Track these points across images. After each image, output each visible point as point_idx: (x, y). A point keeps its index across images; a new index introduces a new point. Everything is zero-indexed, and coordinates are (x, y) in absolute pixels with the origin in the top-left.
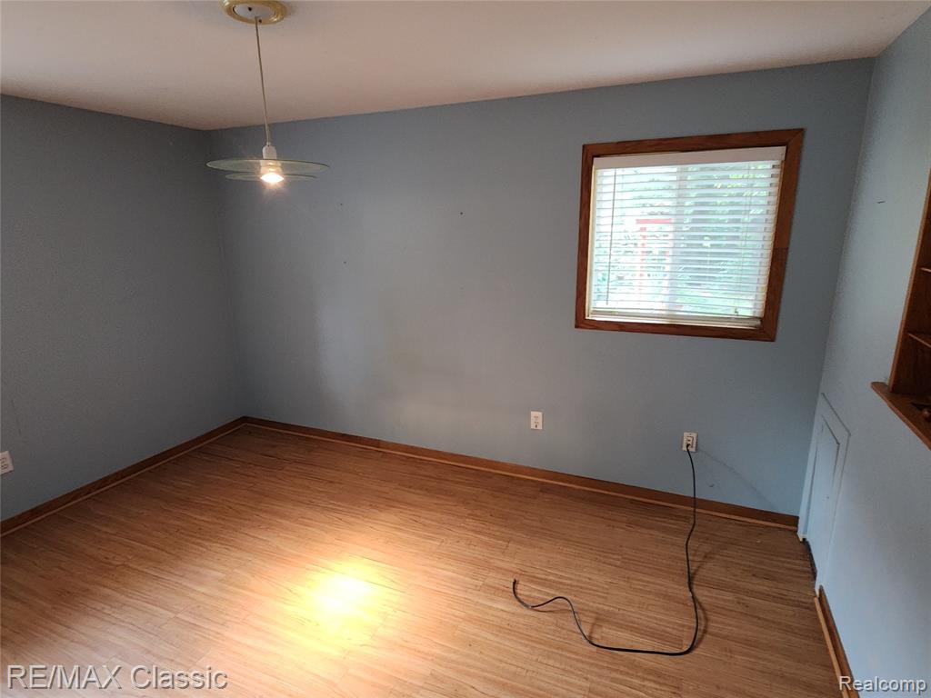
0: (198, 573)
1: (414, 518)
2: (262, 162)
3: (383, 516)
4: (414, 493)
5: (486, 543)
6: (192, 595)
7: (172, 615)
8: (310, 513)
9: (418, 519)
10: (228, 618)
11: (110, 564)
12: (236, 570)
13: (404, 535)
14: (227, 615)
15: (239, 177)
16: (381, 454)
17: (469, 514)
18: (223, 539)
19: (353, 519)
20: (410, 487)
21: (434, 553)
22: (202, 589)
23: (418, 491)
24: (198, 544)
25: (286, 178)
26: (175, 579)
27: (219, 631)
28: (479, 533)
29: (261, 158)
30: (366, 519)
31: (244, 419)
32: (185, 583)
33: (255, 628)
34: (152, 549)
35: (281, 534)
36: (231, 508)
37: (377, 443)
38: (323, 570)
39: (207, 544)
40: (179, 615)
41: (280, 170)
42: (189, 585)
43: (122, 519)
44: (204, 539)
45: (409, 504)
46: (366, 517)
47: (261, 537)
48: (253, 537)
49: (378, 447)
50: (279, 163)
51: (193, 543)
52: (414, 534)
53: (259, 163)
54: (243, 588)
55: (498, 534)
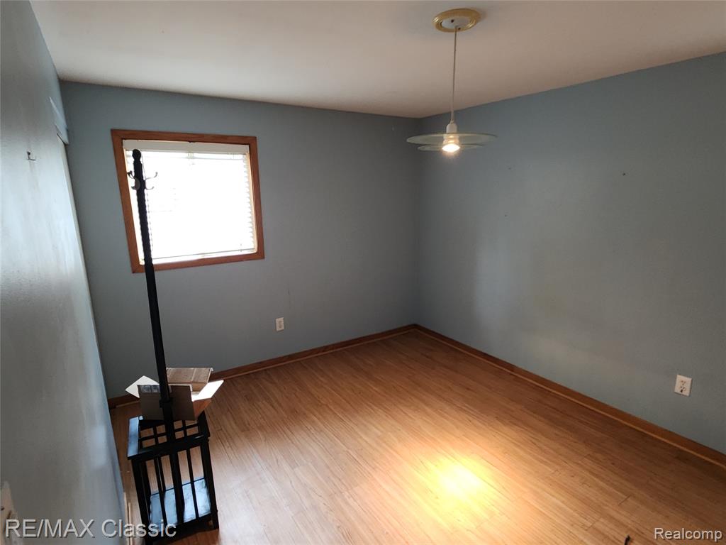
0: (365, 426)
1: (534, 440)
2: (445, 136)
3: (506, 429)
4: (536, 418)
5: (602, 489)
6: (359, 440)
7: (346, 449)
8: (448, 408)
9: (537, 443)
10: (378, 465)
11: (319, 401)
12: (389, 433)
13: (522, 453)
14: (378, 463)
15: (427, 148)
16: (514, 377)
17: (589, 455)
18: (385, 408)
19: (480, 424)
20: (534, 413)
21: (547, 477)
22: (366, 438)
23: (542, 419)
24: (370, 406)
25: (461, 147)
26: (351, 425)
27: (371, 472)
28: (597, 476)
29: (445, 132)
30: (491, 428)
31: (416, 326)
32: (357, 430)
33: (393, 481)
34: (343, 400)
35: (424, 418)
36: (394, 388)
37: (511, 367)
38: (450, 457)
39: (375, 408)
40: (350, 451)
41: (458, 141)
42: (360, 433)
43: (331, 376)
44: (374, 404)
45: (530, 427)
46: (491, 426)
47: (410, 415)
48: (405, 413)
49: (512, 371)
50: (457, 136)
51: (368, 405)
52: (530, 454)
53: (442, 137)
54: (391, 448)
55: (616, 483)
